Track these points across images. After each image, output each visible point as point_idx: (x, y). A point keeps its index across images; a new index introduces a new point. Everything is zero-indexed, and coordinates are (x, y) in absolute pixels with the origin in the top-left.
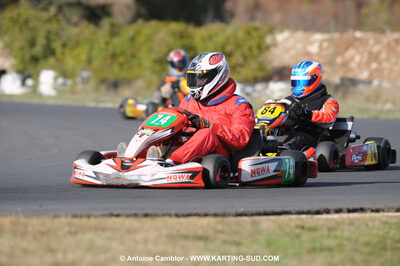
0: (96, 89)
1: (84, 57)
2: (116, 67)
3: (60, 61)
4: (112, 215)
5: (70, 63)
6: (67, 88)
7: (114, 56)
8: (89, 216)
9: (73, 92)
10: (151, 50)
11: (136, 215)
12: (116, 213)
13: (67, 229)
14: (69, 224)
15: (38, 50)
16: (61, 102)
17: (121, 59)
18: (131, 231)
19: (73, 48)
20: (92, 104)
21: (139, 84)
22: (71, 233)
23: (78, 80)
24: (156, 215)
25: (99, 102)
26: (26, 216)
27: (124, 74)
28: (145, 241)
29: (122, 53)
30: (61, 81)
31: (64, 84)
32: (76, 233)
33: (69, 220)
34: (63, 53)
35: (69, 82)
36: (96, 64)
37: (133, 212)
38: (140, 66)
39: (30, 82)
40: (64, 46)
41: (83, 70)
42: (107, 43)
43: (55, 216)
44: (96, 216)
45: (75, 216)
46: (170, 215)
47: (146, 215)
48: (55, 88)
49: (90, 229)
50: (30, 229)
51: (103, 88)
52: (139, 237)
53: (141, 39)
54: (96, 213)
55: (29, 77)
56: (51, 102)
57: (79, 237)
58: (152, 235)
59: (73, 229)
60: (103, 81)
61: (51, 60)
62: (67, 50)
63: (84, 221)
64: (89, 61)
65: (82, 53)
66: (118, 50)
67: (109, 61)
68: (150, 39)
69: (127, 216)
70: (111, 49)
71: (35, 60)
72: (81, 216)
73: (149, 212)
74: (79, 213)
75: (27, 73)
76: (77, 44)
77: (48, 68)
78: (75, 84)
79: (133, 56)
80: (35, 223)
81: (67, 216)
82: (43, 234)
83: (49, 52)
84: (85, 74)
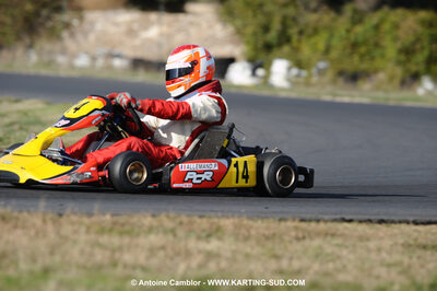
0: (334, 82)
1: (321, 46)
2: (356, 58)
3: (296, 50)
4: (344, 220)
5: (306, 51)
6: (301, 80)
7: (355, 46)
8: (318, 221)
9: (308, 84)
10: (395, 39)
11: (370, 221)
12: (348, 217)
13: (293, 234)
14: (296, 228)
15: (272, 36)
16: (293, 95)
17: (363, 50)
18: (363, 238)
19: (310, 36)
20: (327, 98)
21: (381, 76)
22: (298, 239)
23: (314, 71)
24: (393, 222)
25: (336, 95)
26: (249, 218)
27: (364, 66)
28: (379, 250)
29: (365, 42)
30: (295, 71)
31: (298, 76)
32: (304, 238)
33: (296, 223)
34: (299, 41)
35: (304, 73)
36: (334, 54)
37: (367, 217)
38: (383, 56)
39: (260, 72)
40: (301, 33)
41: (319, 60)
42: (348, 31)
43: (280, 220)
44: (326, 221)
45: (302, 220)
46: (408, 223)
47: (381, 222)
48: (289, 80)
49: (318, 234)
50: (253, 232)
51: (341, 81)
52: (372, 245)
53: (386, 26)
54: (326, 217)
55: (260, 66)
56: (283, 94)
57: (307, 242)
58: (387, 243)
59: (300, 235)
60: (341, 73)
61: (286, 49)
62: (304, 38)
63: (313, 225)
64: (327, 50)
65: (321, 41)
66: (360, 39)
67: (348, 51)
68: (396, 26)
69: (360, 222)
70: (352, 37)
71: (268, 48)
72: (310, 221)
73: (385, 218)
74: (308, 216)
75: (258, 62)
76: (316, 31)
77: (281, 57)
78: (310, 76)
79: (377, 45)
80: (259, 226)
81: (294, 220)
82: (267, 238)
83: (284, 38)
84: (322, 65)
